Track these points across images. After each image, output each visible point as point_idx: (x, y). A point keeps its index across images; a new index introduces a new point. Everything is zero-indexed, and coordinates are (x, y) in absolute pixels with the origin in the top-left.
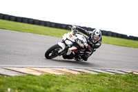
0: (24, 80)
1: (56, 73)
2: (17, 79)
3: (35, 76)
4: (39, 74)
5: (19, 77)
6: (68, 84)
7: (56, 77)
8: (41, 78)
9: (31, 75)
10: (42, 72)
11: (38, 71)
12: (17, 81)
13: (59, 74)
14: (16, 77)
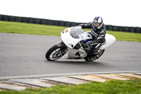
0: (89, 88)
1: (121, 79)
2: (82, 87)
4: (103, 81)
5: (83, 85)
6: (135, 90)
7: (121, 82)
8: (106, 85)
9: (95, 82)
10: (107, 78)
11: (103, 78)
12: (82, 89)
13: (124, 79)
14: (80, 85)
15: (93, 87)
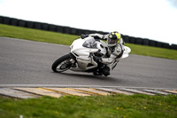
1: (80, 95)
2: (31, 102)
3: (53, 98)
4: (58, 96)
5: (33, 100)
6: (96, 109)
7: (80, 99)
8: (61, 101)
9: (48, 97)
10: (62, 93)
11: (57, 92)
12: (31, 105)
13: (84, 95)
14: (29, 99)
15: (45, 103)
